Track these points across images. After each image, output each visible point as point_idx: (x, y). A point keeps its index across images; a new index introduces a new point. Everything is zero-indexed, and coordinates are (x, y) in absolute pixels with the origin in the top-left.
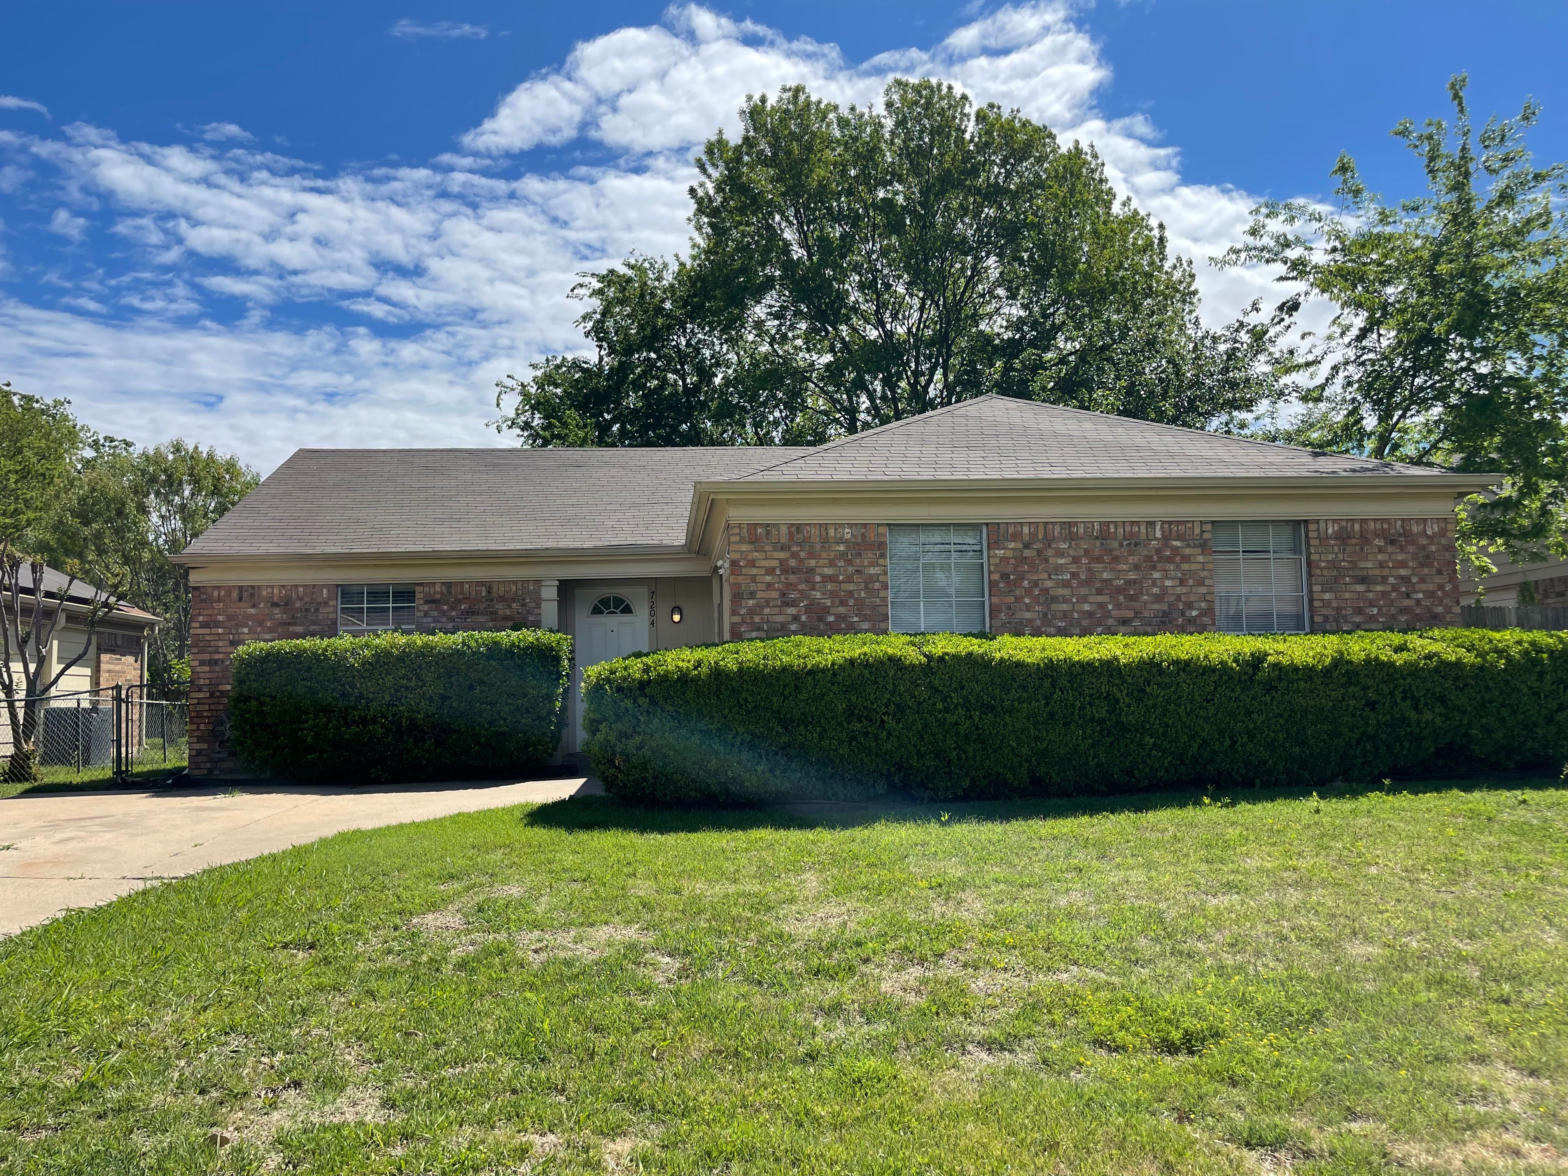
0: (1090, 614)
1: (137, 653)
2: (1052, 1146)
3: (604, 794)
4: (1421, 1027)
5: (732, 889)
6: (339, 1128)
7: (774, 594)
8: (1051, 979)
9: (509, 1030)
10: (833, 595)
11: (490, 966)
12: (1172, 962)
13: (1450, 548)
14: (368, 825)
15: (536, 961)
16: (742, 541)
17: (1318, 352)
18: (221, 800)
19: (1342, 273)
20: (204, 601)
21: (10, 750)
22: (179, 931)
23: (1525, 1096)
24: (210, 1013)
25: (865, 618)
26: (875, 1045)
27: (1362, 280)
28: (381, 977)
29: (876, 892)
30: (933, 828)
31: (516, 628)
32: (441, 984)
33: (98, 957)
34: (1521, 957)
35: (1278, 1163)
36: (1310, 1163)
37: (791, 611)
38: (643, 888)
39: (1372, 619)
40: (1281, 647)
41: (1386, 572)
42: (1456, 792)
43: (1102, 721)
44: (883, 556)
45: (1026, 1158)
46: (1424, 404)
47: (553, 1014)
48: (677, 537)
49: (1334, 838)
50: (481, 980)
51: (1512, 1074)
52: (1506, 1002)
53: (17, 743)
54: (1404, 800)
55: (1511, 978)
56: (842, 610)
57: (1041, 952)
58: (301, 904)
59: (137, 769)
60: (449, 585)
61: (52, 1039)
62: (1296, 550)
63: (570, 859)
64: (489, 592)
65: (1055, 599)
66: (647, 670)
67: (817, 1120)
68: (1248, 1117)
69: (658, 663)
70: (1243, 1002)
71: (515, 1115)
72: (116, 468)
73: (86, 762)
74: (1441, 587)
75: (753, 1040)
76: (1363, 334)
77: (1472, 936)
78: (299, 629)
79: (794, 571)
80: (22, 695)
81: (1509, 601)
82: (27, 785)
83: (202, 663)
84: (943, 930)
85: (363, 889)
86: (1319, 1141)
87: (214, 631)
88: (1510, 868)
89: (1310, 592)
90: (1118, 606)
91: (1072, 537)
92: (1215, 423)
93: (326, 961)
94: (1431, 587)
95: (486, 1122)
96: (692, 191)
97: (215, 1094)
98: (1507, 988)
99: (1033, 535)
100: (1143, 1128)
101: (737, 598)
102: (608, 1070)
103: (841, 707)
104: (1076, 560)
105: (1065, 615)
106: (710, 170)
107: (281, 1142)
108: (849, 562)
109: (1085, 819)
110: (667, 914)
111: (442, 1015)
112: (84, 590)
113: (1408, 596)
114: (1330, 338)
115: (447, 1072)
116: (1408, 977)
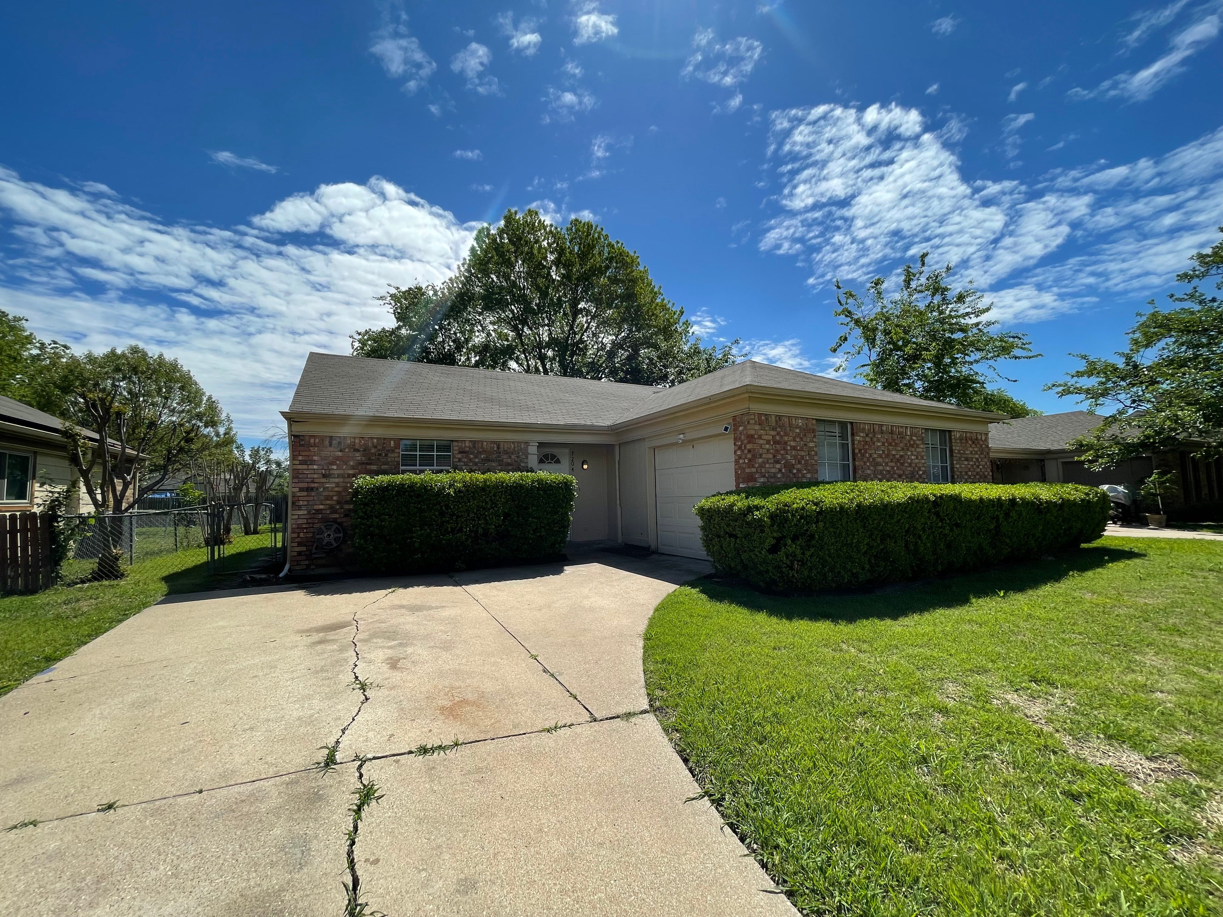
7: (771, 456)
10: (795, 457)
20: (303, 445)
37: (778, 466)
41: (972, 456)
44: (814, 437)
56: (799, 466)
60: (474, 442)
64: (498, 448)
78: (374, 468)
79: (779, 443)
83: (301, 490)
87: (310, 467)
89: (952, 464)
91: (882, 432)
104: (883, 444)
108: (801, 439)
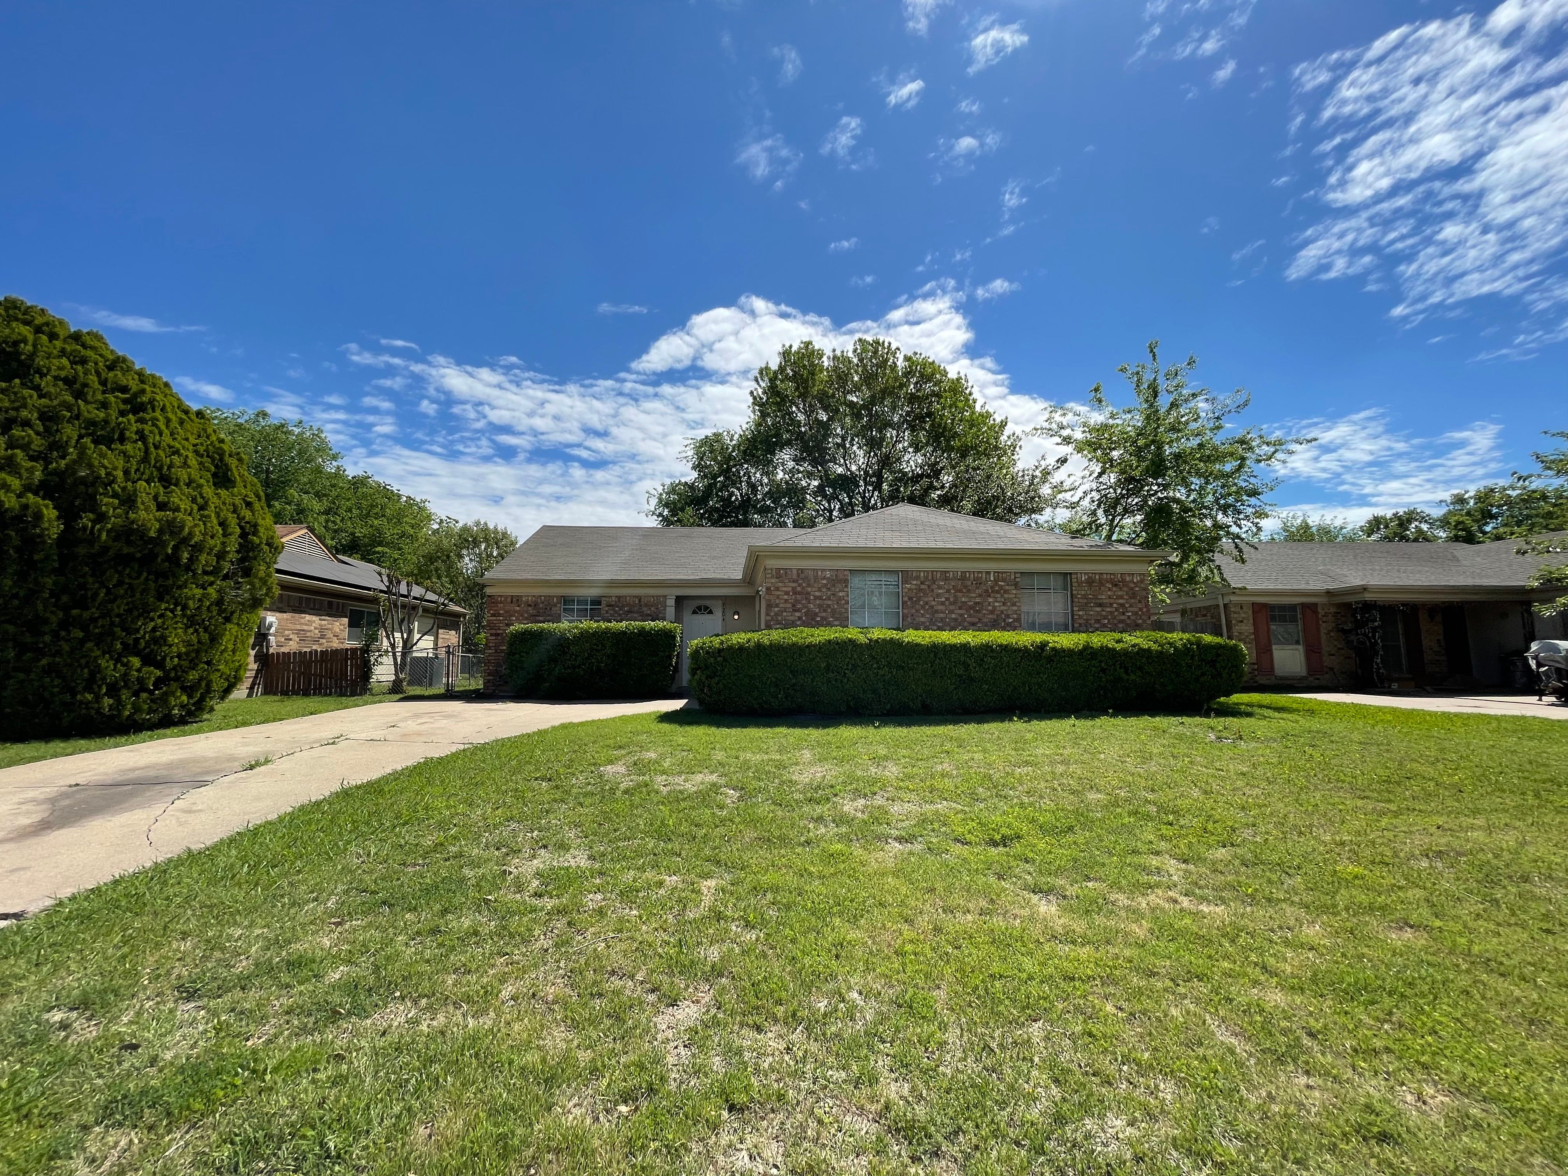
0: (956, 620)
1: (457, 629)
2: (932, 890)
3: (697, 707)
4: (1125, 836)
5: (766, 757)
6: (567, 869)
7: (790, 605)
8: (932, 807)
9: (651, 825)
10: (820, 606)
11: (641, 792)
12: (996, 800)
13: (1146, 589)
14: (576, 720)
15: (665, 790)
16: (772, 577)
17: (1077, 484)
18: (500, 706)
19: (1089, 443)
20: (492, 603)
21: (393, 678)
22: (483, 770)
23: (1181, 873)
24: (500, 810)
25: (836, 619)
26: (841, 838)
27: (1100, 447)
28: (584, 797)
29: (842, 761)
30: (871, 729)
31: (653, 620)
32: (616, 801)
33: (442, 782)
34: (1179, 802)
35: (1050, 901)
36: (1065, 902)
37: (798, 614)
38: (719, 755)
39: (1104, 625)
40: (1056, 639)
41: (1112, 601)
42: (1147, 717)
43: (960, 676)
44: (846, 586)
45: (919, 896)
46: (1132, 513)
47: (674, 816)
48: (739, 575)
49: (1082, 739)
50: (636, 799)
51: (1172, 862)
52: (1171, 824)
53: (396, 674)
54: (1119, 721)
55: (1173, 813)
56: (824, 614)
57: (927, 794)
58: (544, 758)
59: (457, 689)
60: (619, 597)
61: (420, 821)
62: (1065, 589)
63: (681, 740)
64: (640, 601)
65: (937, 612)
66: (722, 643)
67: (810, 874)
68: (1034, 878)
69: (728, 640)
70: (1033, 821)
71: (656, 866)
72: (449, 534)
73: (431, 685)
74: (1141, 609)
75: (777, 833)
76: (1100, 475)
77: (1153, 790)
78: (541, 618)
79: (800, 593)
80: (400, 649)
81: (1177, 618)
82: (401, 696)
83: (492, 635)
84: (875, 781)
85: (575, 752)
86: (1071, 891)
87: (497, 618)
88: (1174, 757)
89: (1072, 611)
90: (970, 616)
91: (946, 579)
92: (1023, 520)
93: (557, 787)
94: (1135, 609)
95: (642, 869)
96: (752, 393)
97: (504, 850)
98: (1171, 817)
99: (926, 578)
100: (979, 883)
101: (769, 606)
102: (702, 846)
103: (823, 665)
104: (948, 591)
105: (942, 619)
106: (761, 383)
107: (538, 874)
108: (829, 589)
109: (951, 727)
110: (732, 769)
111: (617, 816)
112: (431, 596)
113: (1124, 614)
114: (1083, 478)
115: (620, 844)
116: (1119, 810)
